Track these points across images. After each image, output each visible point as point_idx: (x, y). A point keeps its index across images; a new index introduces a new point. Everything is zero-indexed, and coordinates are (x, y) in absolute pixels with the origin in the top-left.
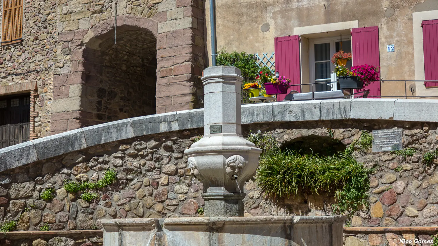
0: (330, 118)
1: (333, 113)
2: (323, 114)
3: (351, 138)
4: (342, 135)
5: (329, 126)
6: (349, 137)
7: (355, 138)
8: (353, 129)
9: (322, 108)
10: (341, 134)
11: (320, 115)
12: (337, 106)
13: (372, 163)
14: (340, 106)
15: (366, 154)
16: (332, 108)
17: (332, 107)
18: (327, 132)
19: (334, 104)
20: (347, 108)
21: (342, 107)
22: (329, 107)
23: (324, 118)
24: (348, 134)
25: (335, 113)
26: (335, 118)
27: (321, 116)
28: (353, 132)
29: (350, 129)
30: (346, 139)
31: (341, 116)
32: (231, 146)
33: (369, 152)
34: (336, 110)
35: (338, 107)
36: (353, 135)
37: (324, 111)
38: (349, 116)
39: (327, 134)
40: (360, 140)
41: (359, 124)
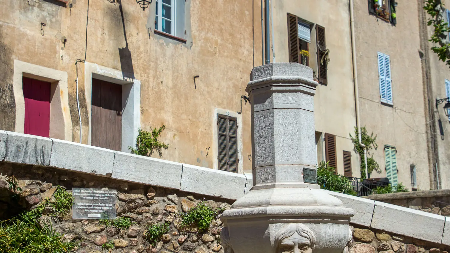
0: (20, 161)
1: (26, 153)
2: (9, 153)
3: (38, 195)
4: (28, 190)
5: (10, 172)
6: (36, 194)
7: (47, 195)
8: (43, 182)
9: (9, 143)
10: (26, 187)
11: (5, 153)
12: (32, 144)
13: (72, 235)
14: (37, 146)
15: (60, 220)
16: (25, 146)
17: (24, 144)
18: (7, 182)
19: (28, 140)
20: (46, 149)
21: (39, 148)
22: (20, 144)
23: (10, 159)
24: (37, 189)
25: (29, 154)
26: (27, 162)
27: (6, 155)
28: (44, 186)
29: (40, 182)
30: (33, 196)
31: (37, 160)
33: (66, 217)
34: (30, 151)
35: (33, 146)
36: (42, 191)
37: (12, 148)
38: (48, 162)
39: (6, 184)
40: (53, 200)
41: (53, 176)
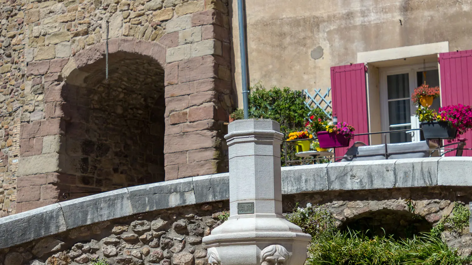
0: (409, 185)
1: (413, 177)
2: (398, 179)
3: (438, 213)
4: (426, 209)
5: (408, 196)
6: (436, 212)
7: (445, 213)
8: (442, 200)
9: (397, 171)
10: (425, 207)
11: (394, 181)
12: (418, 168)
13: (470, 248)
14: (424, 168)
15: (460, 235)
16: (412, 171)
17: (411, 169)
18: (405, 205)
19: (414, 164)
20: (433, 171)
21: (425, 170)
22: (407, 170)
23: (400, 185)
24: (435, 207)
25: (416, 177)
26: (416, 185)
27: (396, 182)
28: (442, 204)
29: (437, 200)
30: (432, 215)
31: (425, 182)
32: (268, 232)
33: (464, 232)
34: (417, 174)
35: (419, 169)
36: (442, 209)
37: (401, 175)
38: (435, 181)
39: (405, 207)
40: (452, 216)
41: (450, 193)
